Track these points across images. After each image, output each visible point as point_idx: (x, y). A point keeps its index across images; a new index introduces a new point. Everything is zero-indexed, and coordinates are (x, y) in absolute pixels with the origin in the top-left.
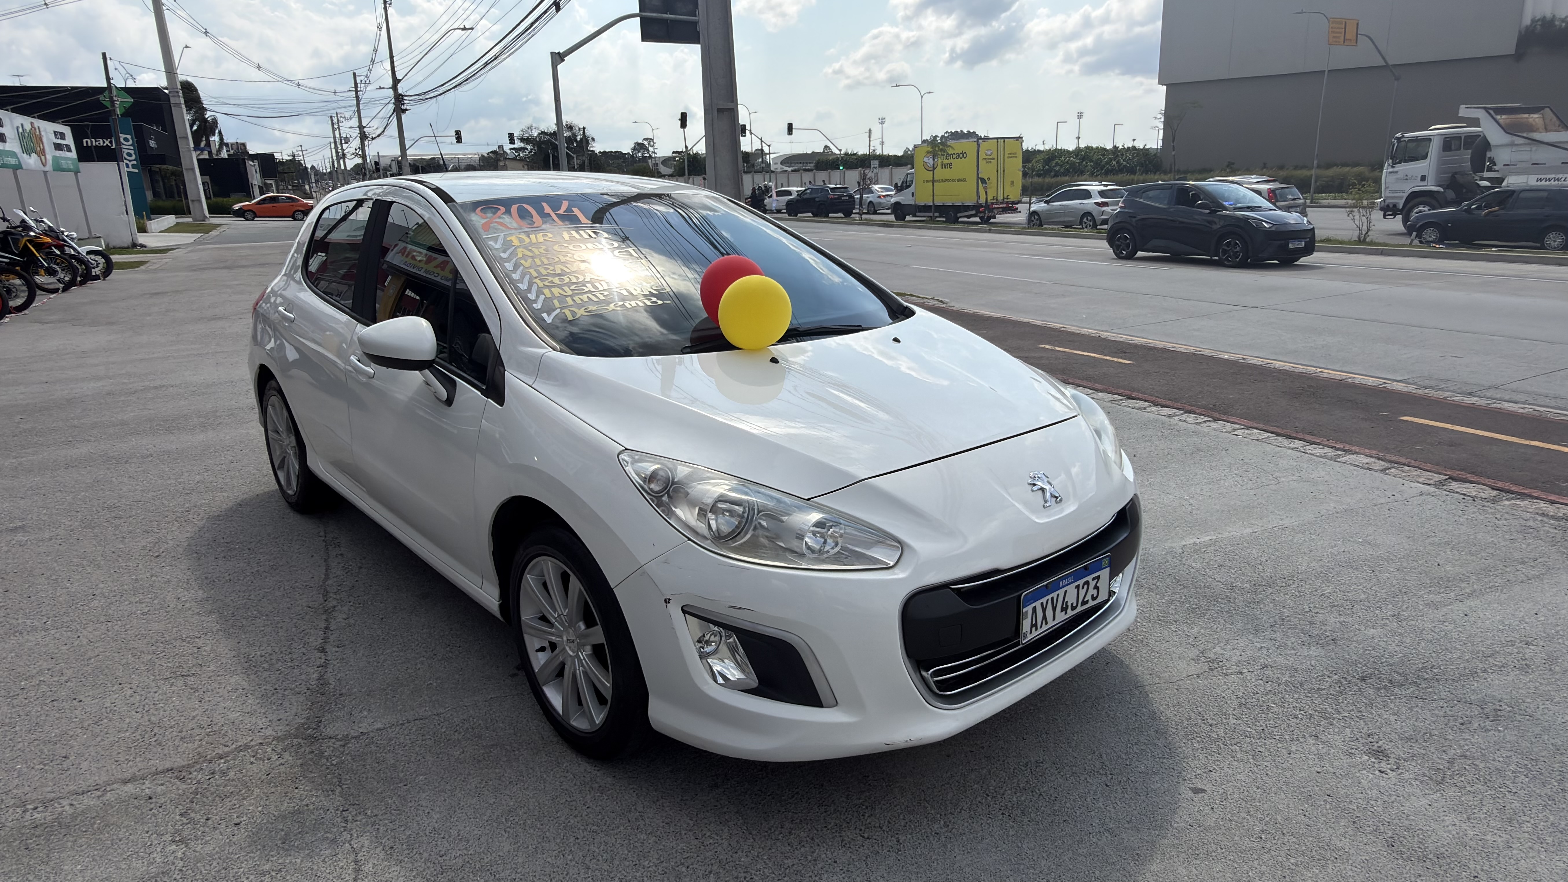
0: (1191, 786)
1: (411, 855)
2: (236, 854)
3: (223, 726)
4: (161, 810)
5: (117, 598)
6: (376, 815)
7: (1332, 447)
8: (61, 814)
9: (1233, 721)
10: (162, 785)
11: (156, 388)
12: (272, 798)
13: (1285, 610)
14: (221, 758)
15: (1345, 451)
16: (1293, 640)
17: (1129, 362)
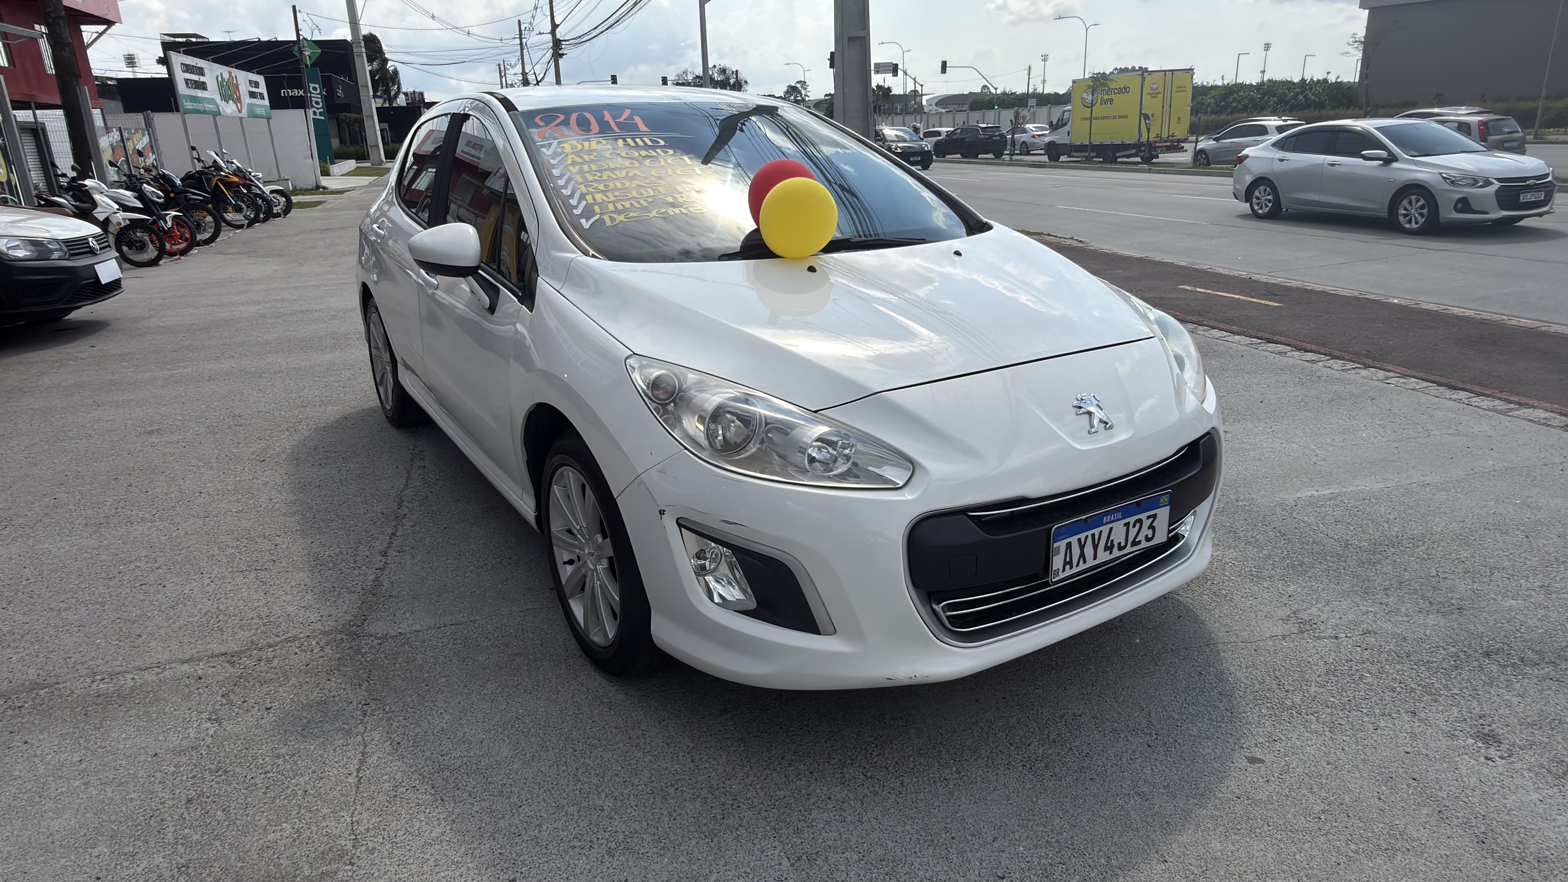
0: (1250, 755)
1: (415, 751)
2: (259, 736)
3: (279, 617)
4: (206, 690)
5: (219, 497)
6: (394, 712)
7: (1505, 400)
8: (122, 686)
9: (1313, 689)
10: (214, 667)
11: (302, 312)
12: (305, 687)
13: (1406, 573)
14: (270, 647)
15: (1520, 404)
16: (1409, 605)
17: (1278, 305)
